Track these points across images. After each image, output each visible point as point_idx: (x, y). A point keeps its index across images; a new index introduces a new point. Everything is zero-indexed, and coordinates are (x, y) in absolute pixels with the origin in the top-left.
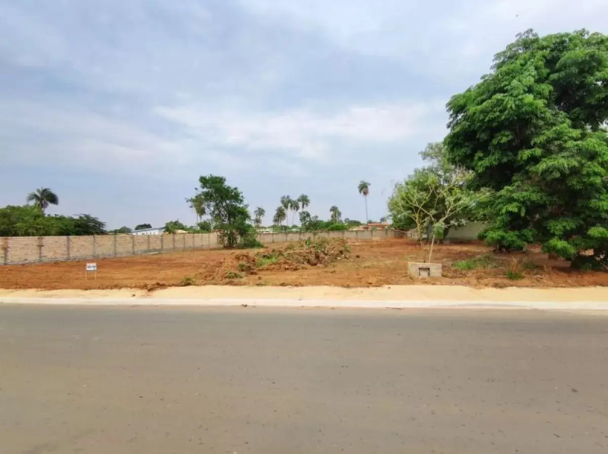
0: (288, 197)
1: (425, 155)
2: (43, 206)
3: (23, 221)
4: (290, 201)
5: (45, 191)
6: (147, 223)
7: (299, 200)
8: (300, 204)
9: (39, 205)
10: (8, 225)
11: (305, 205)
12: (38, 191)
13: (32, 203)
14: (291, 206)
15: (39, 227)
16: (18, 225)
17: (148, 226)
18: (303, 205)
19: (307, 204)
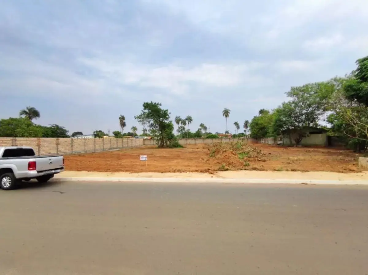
0: (179, 117)
1: (290, 94)
2: (30, 118)
3: (21, 128)
4: (180, 120)
5: (31, 109)
6: (80, 131)
7: (186, 119)
8: (187, 122)
9: (28, 118)
10: (11, 130)
11: (190, 123)
12: (27, 108)
13: (24, 116)
14: (182, 123)
15: (30, 132)
16: (18, 130)
17: (80, 134)
18: (189, 122)
19: (191, 122)
